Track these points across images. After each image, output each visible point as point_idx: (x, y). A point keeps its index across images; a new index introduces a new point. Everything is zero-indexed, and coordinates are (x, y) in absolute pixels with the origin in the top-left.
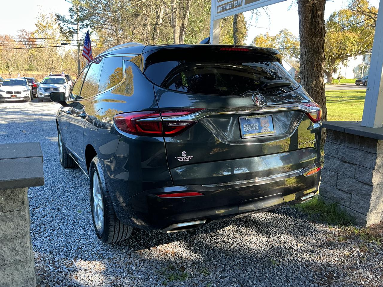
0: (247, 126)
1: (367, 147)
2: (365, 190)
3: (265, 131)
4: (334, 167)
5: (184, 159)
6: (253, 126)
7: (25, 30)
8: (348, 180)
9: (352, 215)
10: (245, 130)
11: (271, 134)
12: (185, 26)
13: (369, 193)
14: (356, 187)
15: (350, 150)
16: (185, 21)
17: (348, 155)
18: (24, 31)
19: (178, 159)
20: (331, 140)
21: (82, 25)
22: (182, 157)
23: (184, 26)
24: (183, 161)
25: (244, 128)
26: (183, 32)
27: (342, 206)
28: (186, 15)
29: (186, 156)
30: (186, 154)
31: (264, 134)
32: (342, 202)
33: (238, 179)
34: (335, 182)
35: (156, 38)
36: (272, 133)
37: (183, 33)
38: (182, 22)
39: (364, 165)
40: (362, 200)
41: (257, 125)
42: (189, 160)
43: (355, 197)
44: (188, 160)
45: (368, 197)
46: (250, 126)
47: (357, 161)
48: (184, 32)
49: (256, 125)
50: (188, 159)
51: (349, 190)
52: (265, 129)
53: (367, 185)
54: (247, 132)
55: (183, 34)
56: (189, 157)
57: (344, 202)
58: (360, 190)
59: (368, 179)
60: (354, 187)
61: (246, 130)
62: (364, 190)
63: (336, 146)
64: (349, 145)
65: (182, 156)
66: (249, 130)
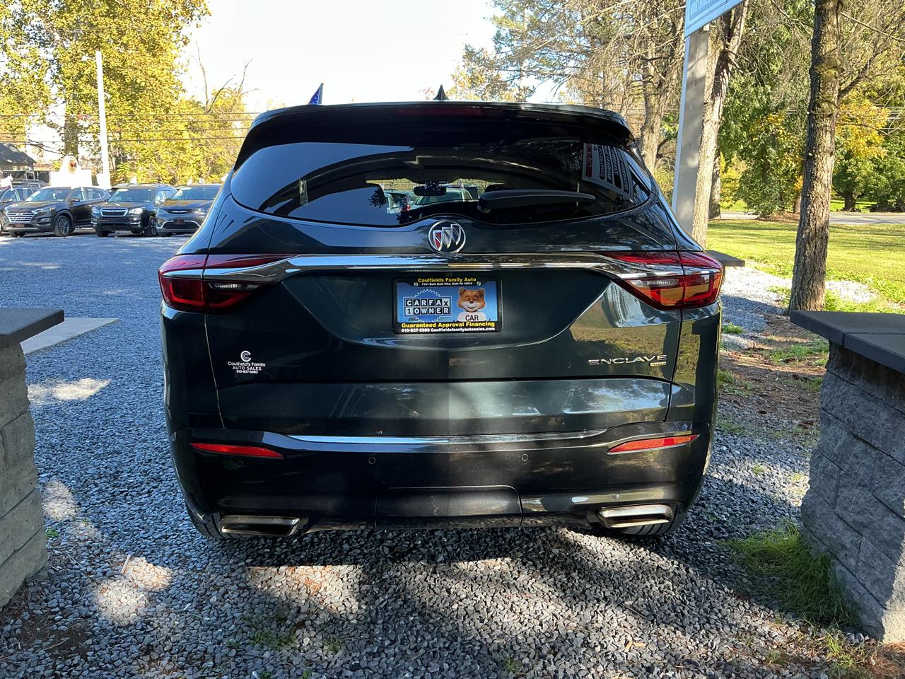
0: (417, 303)
1: (900, 397)
2: (888, 528)
3: (468, 318)
4: (835, 450)
5: (246, 369)
6: (433, 304)
7: (431, 90)
8: (857, 491)
9: (856, 598)
10: (407, 311)
11: (485, 327)
12: (732, 57)
13: (896, 541)
14: (872, 517)
15: (866, 403)
16: (730, 44)
17: (860, 417)
18: (429, 92)
19: (234, 368)
20: (835, 369)
21: (518, 71)
22: (242, 364)
23: (727, 55)
24: (244, 372)
25: (407, 309)
26: (725, 70)
27: (839, 568)
28: (735, 30)
29: (250, 362)
30: (249, 356)
31: (463, 327)
32: (841, 555)
33: (378, 433)
34: (833, 494)
35: (667, 91)
36: (491, 327)
37: (725, 75)
38: (722, 47)
39: (892, 454)
40: (881, 559)
41: (446, 304)
42: (257, 372)
43: (867, 545)
44: (255, 372)
45: (894, 551)
46: (424, 302)
47: (877, 439)
48: (728, 71)
49: (444, 304)
50: (256, 368)
51: (857, 523)
52: (470, 314)
53: (894, 515)
54: (414, 319)
55: (723, 77)
56: (257, 365)
57: (846, 555)
58: (877, 527)
59: (896, 495)
60: (866, 515)
61: (412, 314)
62: (887, 530)
63: (844, 388)
64: (868, 388)
65: (243, 362)
66: (420, 312)
